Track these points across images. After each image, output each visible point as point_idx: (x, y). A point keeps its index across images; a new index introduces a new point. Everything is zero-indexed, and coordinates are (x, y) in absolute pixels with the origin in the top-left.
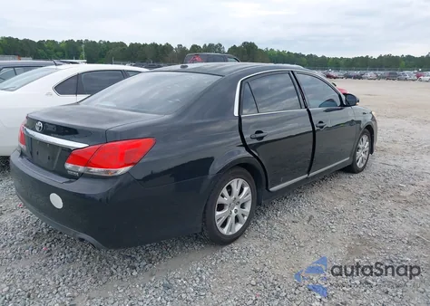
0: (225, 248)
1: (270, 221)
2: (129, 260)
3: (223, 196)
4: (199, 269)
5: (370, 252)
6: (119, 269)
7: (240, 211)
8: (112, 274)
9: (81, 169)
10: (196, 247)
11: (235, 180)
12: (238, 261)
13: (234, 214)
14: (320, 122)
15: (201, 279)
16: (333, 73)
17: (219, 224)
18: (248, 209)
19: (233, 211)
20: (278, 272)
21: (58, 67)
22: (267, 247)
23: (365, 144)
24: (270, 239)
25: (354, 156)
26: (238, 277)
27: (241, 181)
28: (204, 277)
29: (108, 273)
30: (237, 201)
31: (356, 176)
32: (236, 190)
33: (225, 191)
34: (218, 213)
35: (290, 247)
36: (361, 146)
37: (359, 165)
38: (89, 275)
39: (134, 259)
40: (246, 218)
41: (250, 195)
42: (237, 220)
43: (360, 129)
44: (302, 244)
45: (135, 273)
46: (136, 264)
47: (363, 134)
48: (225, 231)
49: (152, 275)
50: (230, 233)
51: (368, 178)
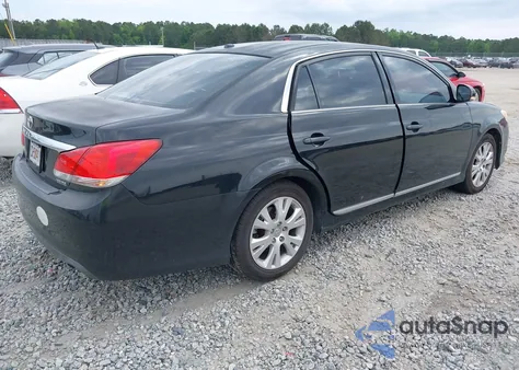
0: (265, 286)
1: (335, 254)
2: (142, 293)
3: (262, 219)
4: (224, 310)
5: (463, 306)
6: (126, 304)
7: (288, 239)
8: (117, 308)
9: (68, 177)
10: (229, 282)
11: (281, 199)
12: (277, 304)
13: (279, 243)
14: (414, 123)
15: (223, 324)
16: (472, 60)
17: (255, 255)
18: (299, 238)
19: (278, 239)
20: (326, 323)
21: (100, 51)
22: (321, 288)
23: (486, 155)
24: (328, 277)
25: (468, 171)
26: (272, 326)
27: (290, 200)
28: (227, 322)
29: (111, 307)
30: (283, 226)
31: (470, 197)
32: (282, 212)
33: (265, 212)
34: (254, 241)
35: (353, 290)
36: (480, 157)
37: (476, 182)
38: (89, 308)
39: (148, 291)
40: (297, 249)
41: (304, 219)
42: (283, 250)
43: (479, 134)
44: (369, 288)
45: (143, 310)
46: (149, 299)
47: (483, 141)
48: (265, 264)
49: (163, 315)
50: (273, 267)
51: (487, 201)
